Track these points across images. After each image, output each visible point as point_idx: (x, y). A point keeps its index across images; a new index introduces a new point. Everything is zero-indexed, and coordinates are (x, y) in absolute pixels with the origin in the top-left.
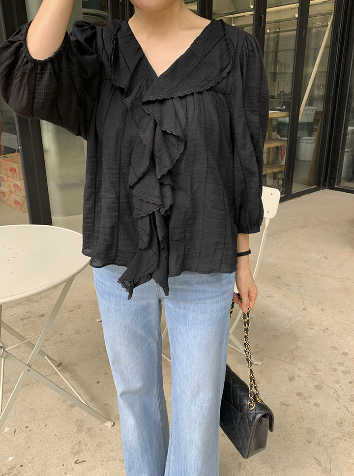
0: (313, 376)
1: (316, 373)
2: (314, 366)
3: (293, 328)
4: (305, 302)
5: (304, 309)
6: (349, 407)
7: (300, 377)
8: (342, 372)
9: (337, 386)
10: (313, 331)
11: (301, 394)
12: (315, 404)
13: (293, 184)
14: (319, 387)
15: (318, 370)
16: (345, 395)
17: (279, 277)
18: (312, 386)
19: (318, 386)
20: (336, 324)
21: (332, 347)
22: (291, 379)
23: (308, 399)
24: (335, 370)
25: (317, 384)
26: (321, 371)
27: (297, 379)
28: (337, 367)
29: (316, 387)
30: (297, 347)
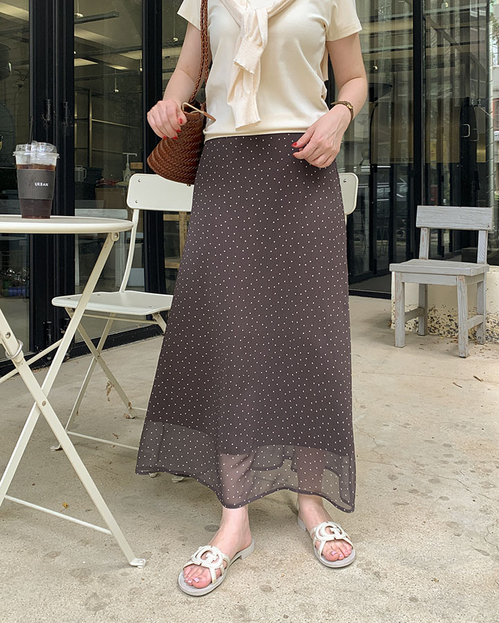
0: (421, 471)
1: (422, 468)
2: (415, 462)
5: (363, 407)
6: (486, 494)
7: (403, 474)
8: (456, 463)
9: (457, 476)
10: (390, 428)
11: (416, 491)
12: (441, 498)
14: (435, 481)
15: (423, 465)
16: (474, 484)
18: (425, 481)
19: (432, 480)
20: (416, 419)
21: (425, 441)
22: (392, 477)
23: (429, 494)
24: (445, 462)
25: (430, 478)
26: (427, 465)
27: (400, 477)
28: (445, 459)
29: (431, 481)
30: (378, 446)
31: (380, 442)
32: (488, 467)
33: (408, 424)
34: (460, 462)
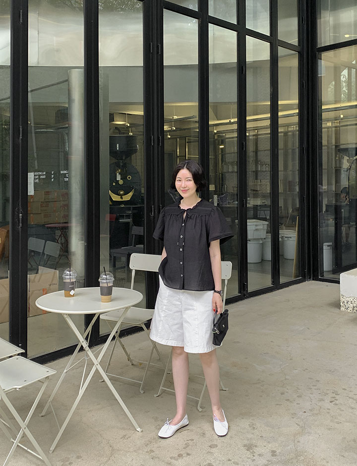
0: (296, 392)
2: (297, 388)
3: (283, 370)
4: (292, 355)
5: (291, 359)
6: (317, 404)
7: (287, 392)
8: (315, 389)
9: (311, 395)
10: (297, 371)
11: (289, 400)
12: (297, 404)
13: (280, 277)
14: (300, 397)
15: (299, 389)
16: (316, 399)
17: (272, 342)
18: (295, 396)
21: (309, 378)
22: (282, 394)
23: (293, 402)
25: (298, 395)
26: (301, 389)
27: (286, 394)
28: (312, 387)
29: (298, 396)
30: (286, 379)
31: (287, 377)
32: (328, 392)
33: (307, 369)
34: (317, 389)
